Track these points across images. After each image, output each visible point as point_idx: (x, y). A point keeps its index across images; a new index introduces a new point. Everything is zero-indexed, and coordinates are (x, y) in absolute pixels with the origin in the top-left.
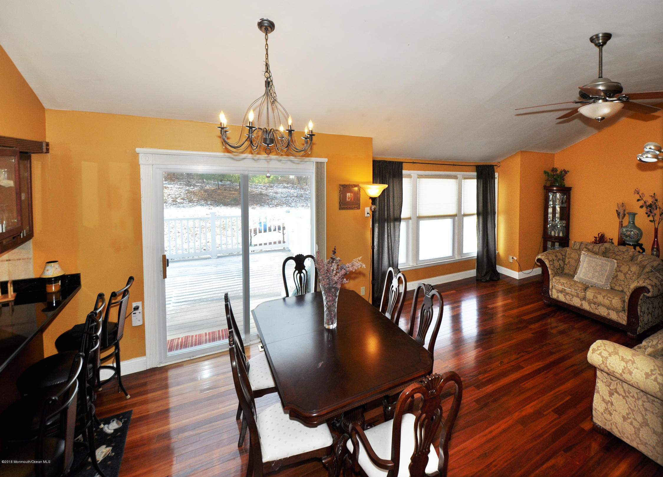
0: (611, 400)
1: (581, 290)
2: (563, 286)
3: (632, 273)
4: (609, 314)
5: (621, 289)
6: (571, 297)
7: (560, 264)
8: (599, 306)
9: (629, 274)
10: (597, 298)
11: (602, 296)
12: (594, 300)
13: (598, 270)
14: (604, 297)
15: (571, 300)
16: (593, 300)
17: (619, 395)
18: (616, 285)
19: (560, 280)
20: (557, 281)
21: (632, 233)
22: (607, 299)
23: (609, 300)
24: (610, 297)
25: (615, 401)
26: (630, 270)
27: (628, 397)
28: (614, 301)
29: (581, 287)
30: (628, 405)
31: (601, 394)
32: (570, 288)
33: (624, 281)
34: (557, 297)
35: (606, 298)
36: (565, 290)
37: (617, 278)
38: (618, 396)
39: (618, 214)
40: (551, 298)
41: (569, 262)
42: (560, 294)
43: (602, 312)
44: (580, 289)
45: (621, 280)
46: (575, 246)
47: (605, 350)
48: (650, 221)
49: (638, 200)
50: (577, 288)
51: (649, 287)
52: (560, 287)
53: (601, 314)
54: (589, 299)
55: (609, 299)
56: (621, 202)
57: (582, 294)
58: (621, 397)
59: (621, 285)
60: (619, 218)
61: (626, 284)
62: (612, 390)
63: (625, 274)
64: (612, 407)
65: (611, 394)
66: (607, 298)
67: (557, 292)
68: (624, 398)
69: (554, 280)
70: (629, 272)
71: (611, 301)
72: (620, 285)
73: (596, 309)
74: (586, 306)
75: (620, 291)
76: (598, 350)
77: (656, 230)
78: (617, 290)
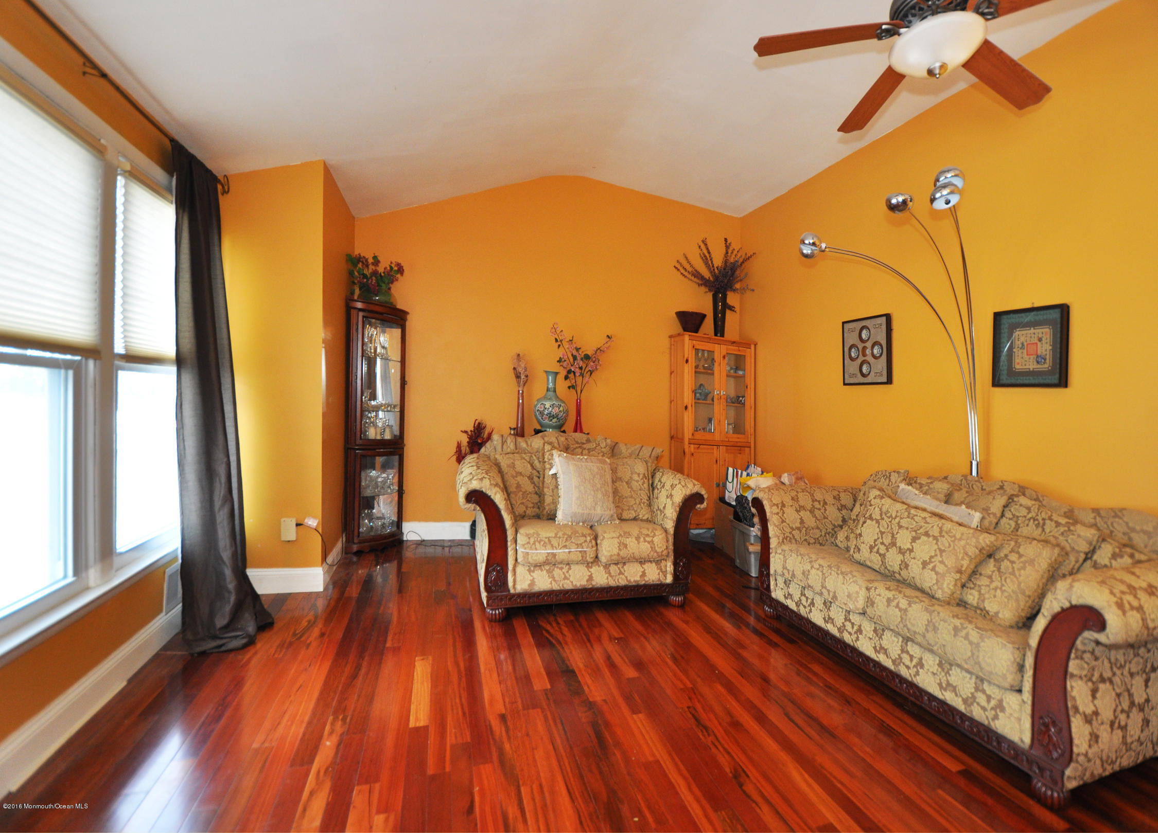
1: (591, 541)
2: (549, 546)
3: (641, 476)
4: (644, 574)
6: (566, 569)
8: (624, 564)
10: (625, 546)
11: (634, 539)
12: (621, 553)
14: (638, 539)
15: (566, 578)
18: (623, 510)
19: (538, 535)
20: (532, 540)
22: (645, 541)
23: (649, 542)
24: (648, 535)
26: (636, 473)
28: (656, 540)
29: (589, 535)
32: (565, 547)
34: (529, 585)
35: (642, 539)
36: (554, 555)
37: (619, 495)
40: (514, 595)
41: (518, 486)
42: (537, 573)
43: (632, 575)
44: (588, 539)
45: (627, 497)
46: (505, 447)
50: (582, 539)
52: (541, 554)
53: (629, 581)
54: (607, 557)
55: (647, 539)
59: (632, 506)
63: (628, 483)
66: (644, 538)
67: (529, 571)
69: (521, 539)
70: (636, 477)
71: (652, 541)
72: (628, 506)
73: (621, 573)
74: (601, 578)
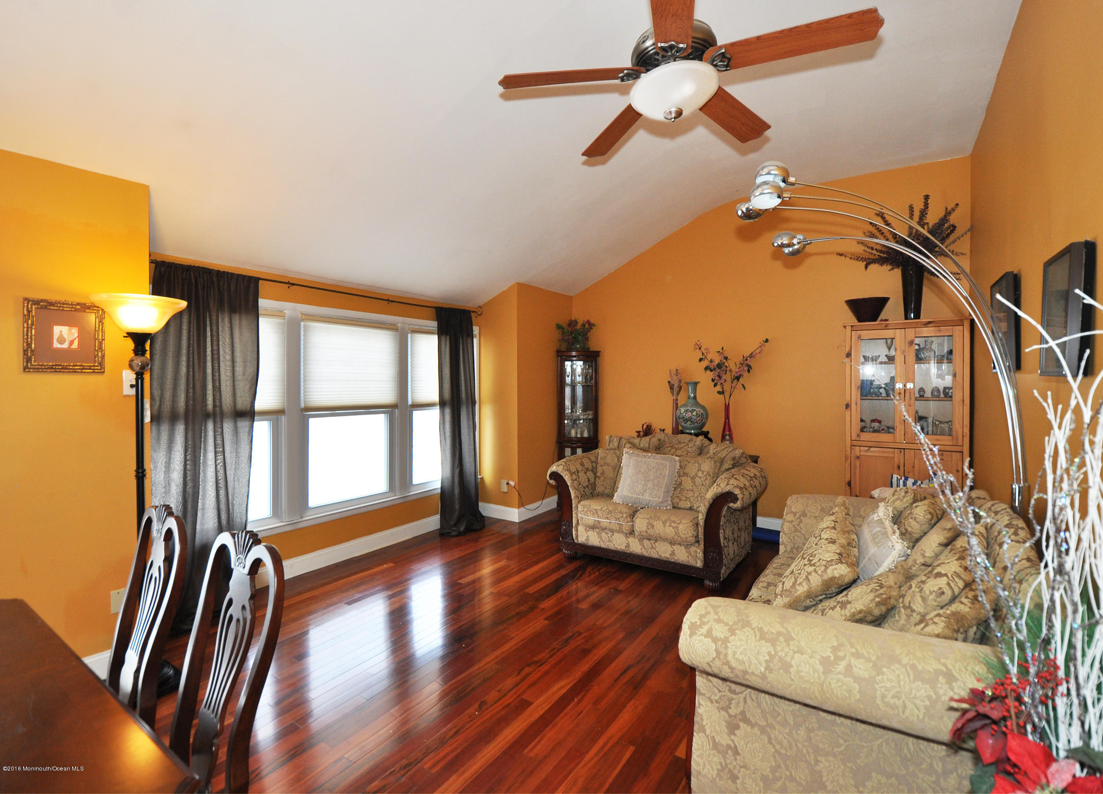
0: (733, 741)
1: (626, 517)
2: (596, 515)
3: (705, 473)
4: (673, 553)
5: (688, 505)
6: (610, 534)
7: (588, 478)
8: (656, 541)
9: (700, 478)
10: (653, 526)
11: (661, 523)
12: (649, 531)
13: (652, 478)
14: (664, 523)
15: (609, 541)
16: (646, 532)
17: (753, 726)
18: (680, 500)
19: (590, 506)
20: (586, 509)
21: (695, 413)
22: (670, 526)
23: (673, 528)
24: (674, 522)
25: (742, 743)
26: (701, 470)
27: (772, 727)
28: (681, 527)
29: (625, 513)
30: (774, 747)
31: (708, 732)
32: (607, 518)
33: (692, 490)
34: (586, 540)
35: (668, 524)
36: (599, 522)
37: (682, 487)
38: (749, 729)
39: (672, 388)
40: (576, 544)
41: (603, 473)
42: (591, 533)
43: (662, 551)
44: (624, 515)
45: (687, 490)
46: (611, 444)
47: (719, 621)
48: (719, 393)
49: (701, 360)
50: (619, 515)
51: (737, 492)
52: (591, 519)
53: (660, 556)
54: (641, 532)
55: (673, 524)
56: (674, 369)
57: (626, 527)
58: (756, 730)
59: (689, 498)
60: (673, 393)
61: (696, 495)
62: (735, 716)
63: (693, 478)
64: (736, 759)
65: (732, 728)
66: (670, 524)
67: (586, 530)
68: (763, 731)
69: (580, 508)
70: (700, 474)
71: (677, 527)
72: (686, 497)
73: (652, 547)
74: (636, 547)
75: (687, 509)
76: (703, 624)
77: (727, 408)
78: (683, 507)
